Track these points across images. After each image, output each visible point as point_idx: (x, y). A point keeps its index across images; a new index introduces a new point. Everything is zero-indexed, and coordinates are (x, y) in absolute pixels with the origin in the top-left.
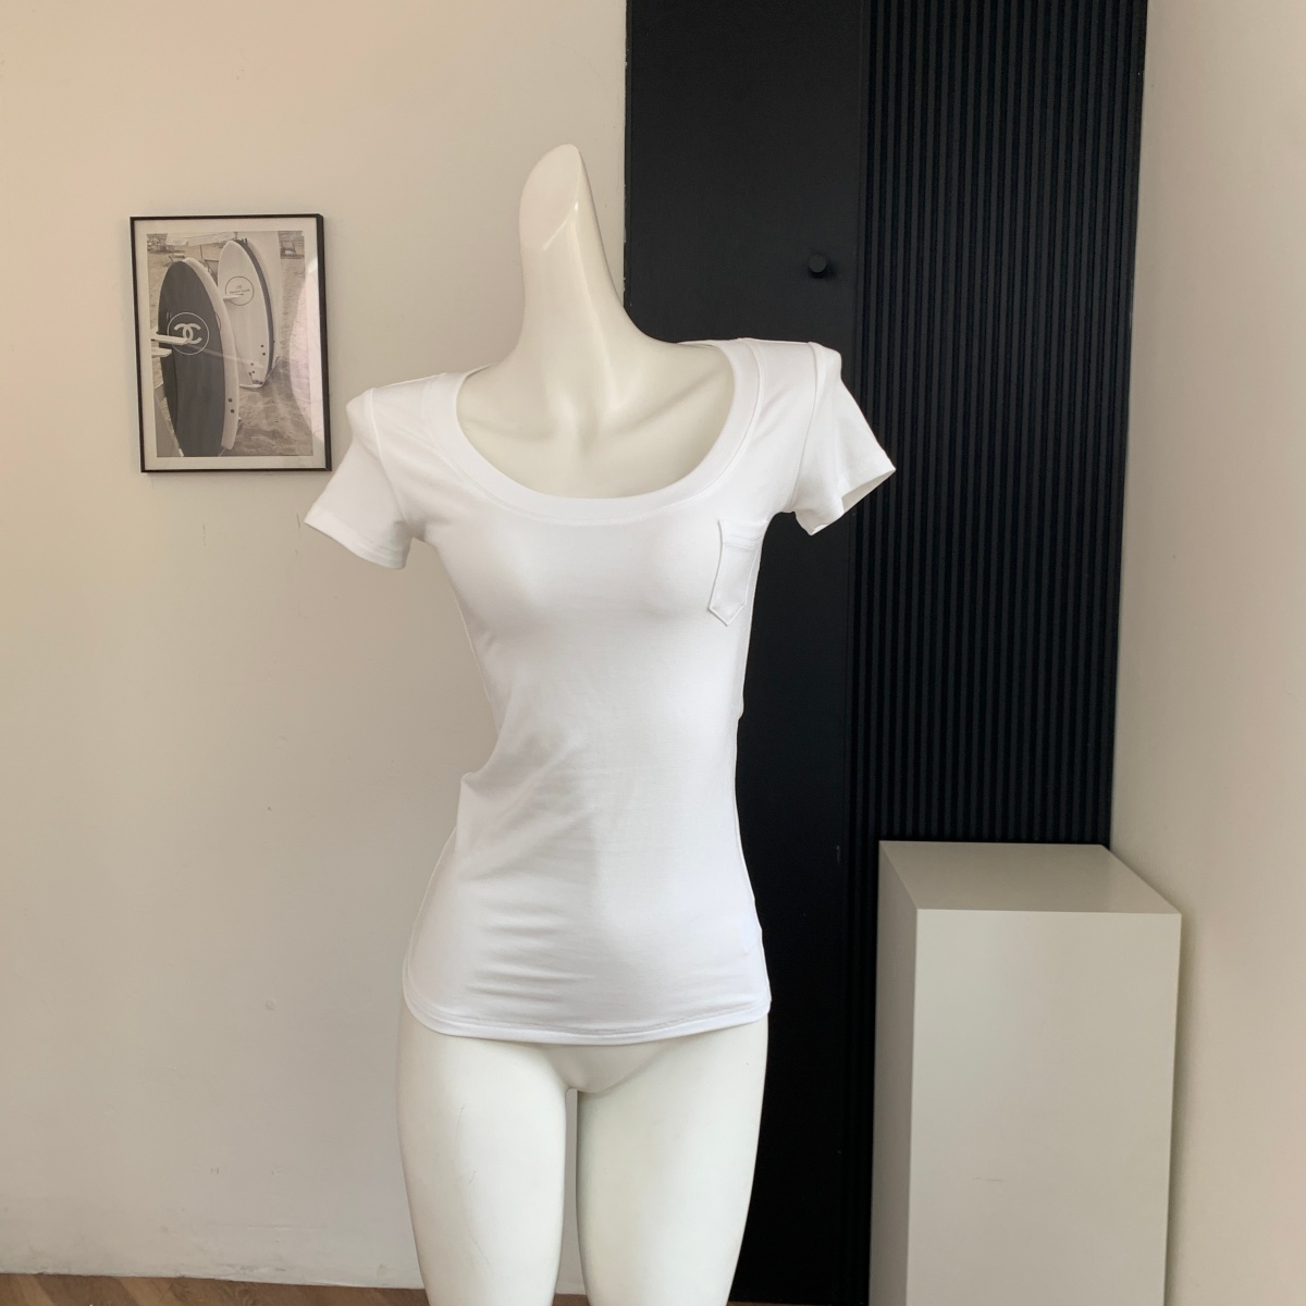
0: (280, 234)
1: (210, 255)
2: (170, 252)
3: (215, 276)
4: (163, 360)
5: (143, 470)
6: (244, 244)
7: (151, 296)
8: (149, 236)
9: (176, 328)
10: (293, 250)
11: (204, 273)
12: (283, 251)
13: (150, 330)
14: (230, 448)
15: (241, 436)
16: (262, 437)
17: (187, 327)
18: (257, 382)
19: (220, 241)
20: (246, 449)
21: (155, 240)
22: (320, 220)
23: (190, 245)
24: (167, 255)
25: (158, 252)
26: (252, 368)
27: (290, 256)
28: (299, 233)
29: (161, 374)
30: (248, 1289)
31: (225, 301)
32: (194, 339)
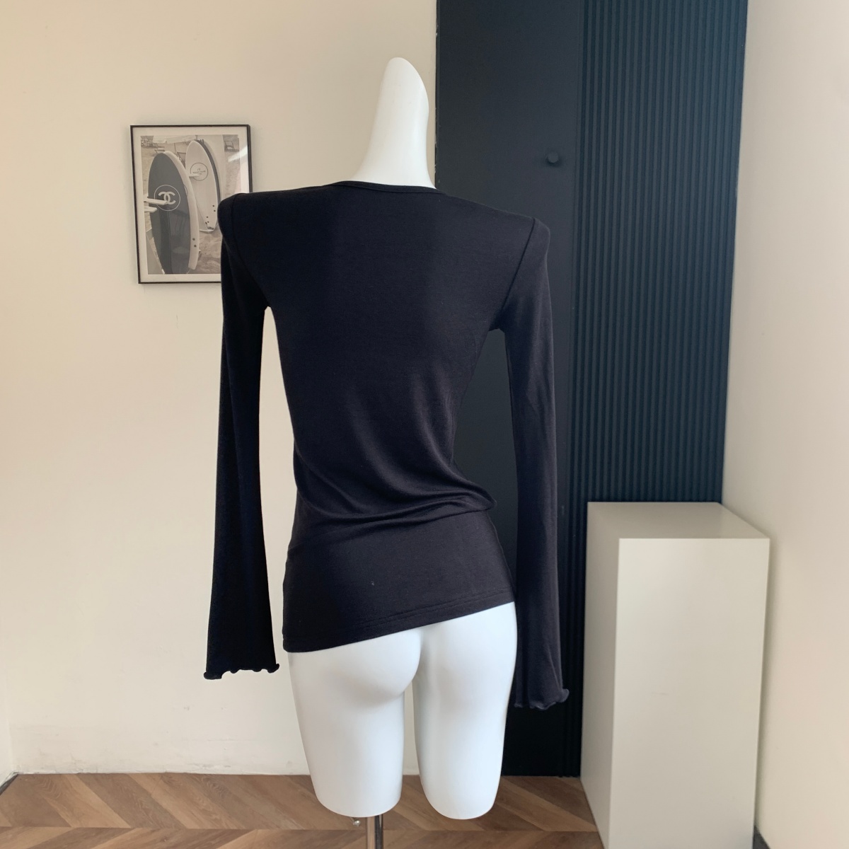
0: (224, 136)
1: (180, 149)
2: (155, 147)
3: (183, 162)
4: (152, 214)
5: (140, 282)
6: (202, 143)
7: (143, 174)
8: (143, 137)
9: (160, 194)
10: (232, 147)
11: (177, 160)
12: (226, 147)
13: (143, 196)
14: (194, 269)
15: (200, 261)
16: (214, 262)
17: (167, 194)
18: (210, 228)
19: (187, 140)
20: (204, 270)
21: (146, 139)
22: (248, 127)
23: (168, 143)
24: (154, 149)
25: (147, 147)
26: (207, 220)
27: (230, 150)
28: (236, 136)
29: (150, 223)
30: (209, 778)
31: (190, 177)
32: (171, 201)
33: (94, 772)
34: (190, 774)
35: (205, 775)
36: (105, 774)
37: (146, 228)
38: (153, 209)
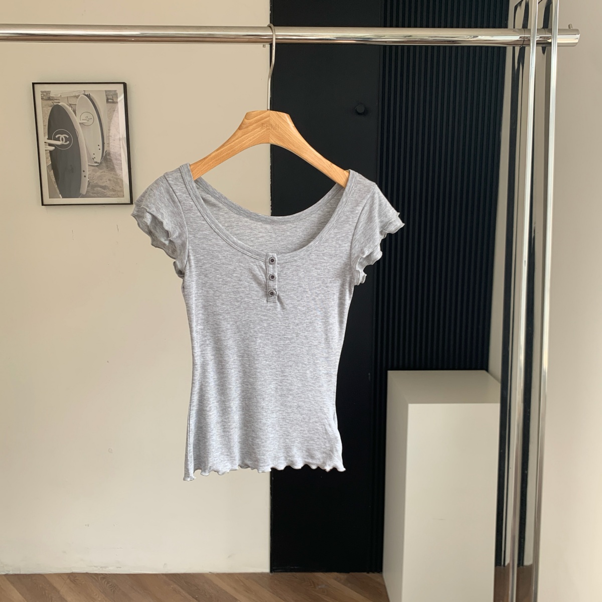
0: (106, 91)
1: (72, 101)
2: (52, 100)
3: (74, 111)
4: (51, 152)
5: (43, 205)
6: (88, 96)
7: (44, 121)
8: (42, 92)
9: (57, 137)
10: (113, 100)
11: (70, 110)
12: (107, 100)
13: (43, 138)
14: (85, 194)
15: (89, 188)
16: (99, 189)
17: (62, 136)
18: (96, 162)
19: (77, 94)
20: (92, 195)
21: (45, 94)
22: (125, 85)
23: (62, 96)
24: (51, 102)
25: (46, 100)
26: (94, 156)
27: (111, 102)
28: (116, 91)
29: (50, 158)
30: (105, 577)
31: (80, 123)
32: (66, 142)
33: (18, 573)
34: (91, 574)
35: (102, 574)
36: (26, 575)
37: (47, 163)
38: (52, 148)
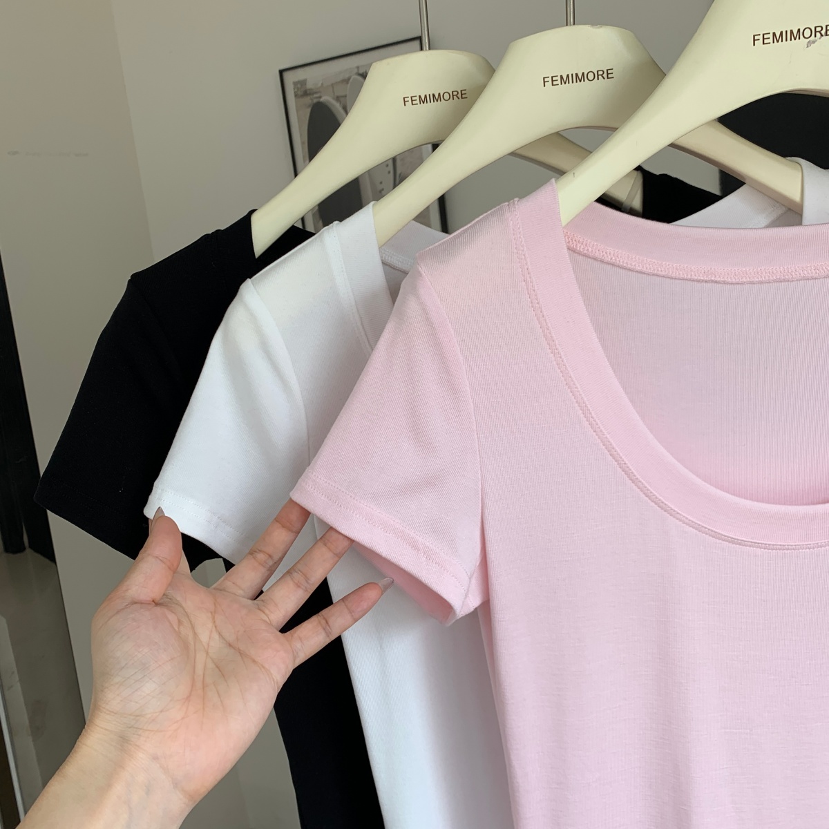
2: (310, 94)
3: (345, 109)
7: (301, 135)
8: (295, 84)
11: (337, 107)
19: (347, 76)
21: (299, 85)
23: (324, 85)
24: (309, 98)
25: (302, 96)
26: (380, 187)
